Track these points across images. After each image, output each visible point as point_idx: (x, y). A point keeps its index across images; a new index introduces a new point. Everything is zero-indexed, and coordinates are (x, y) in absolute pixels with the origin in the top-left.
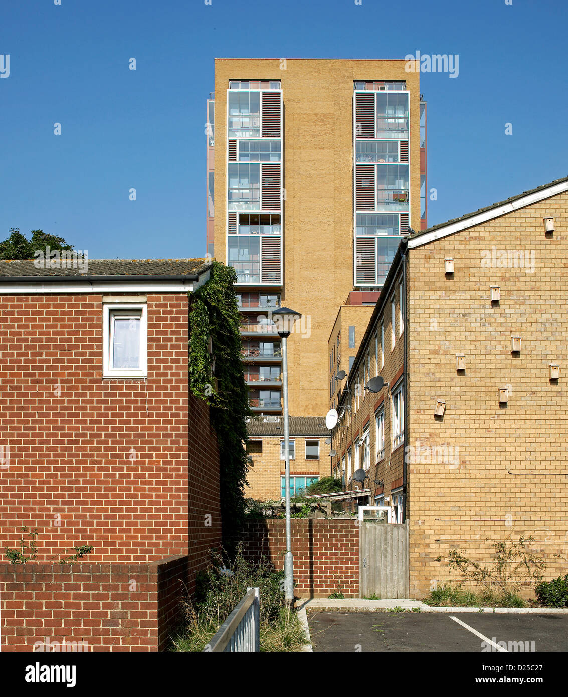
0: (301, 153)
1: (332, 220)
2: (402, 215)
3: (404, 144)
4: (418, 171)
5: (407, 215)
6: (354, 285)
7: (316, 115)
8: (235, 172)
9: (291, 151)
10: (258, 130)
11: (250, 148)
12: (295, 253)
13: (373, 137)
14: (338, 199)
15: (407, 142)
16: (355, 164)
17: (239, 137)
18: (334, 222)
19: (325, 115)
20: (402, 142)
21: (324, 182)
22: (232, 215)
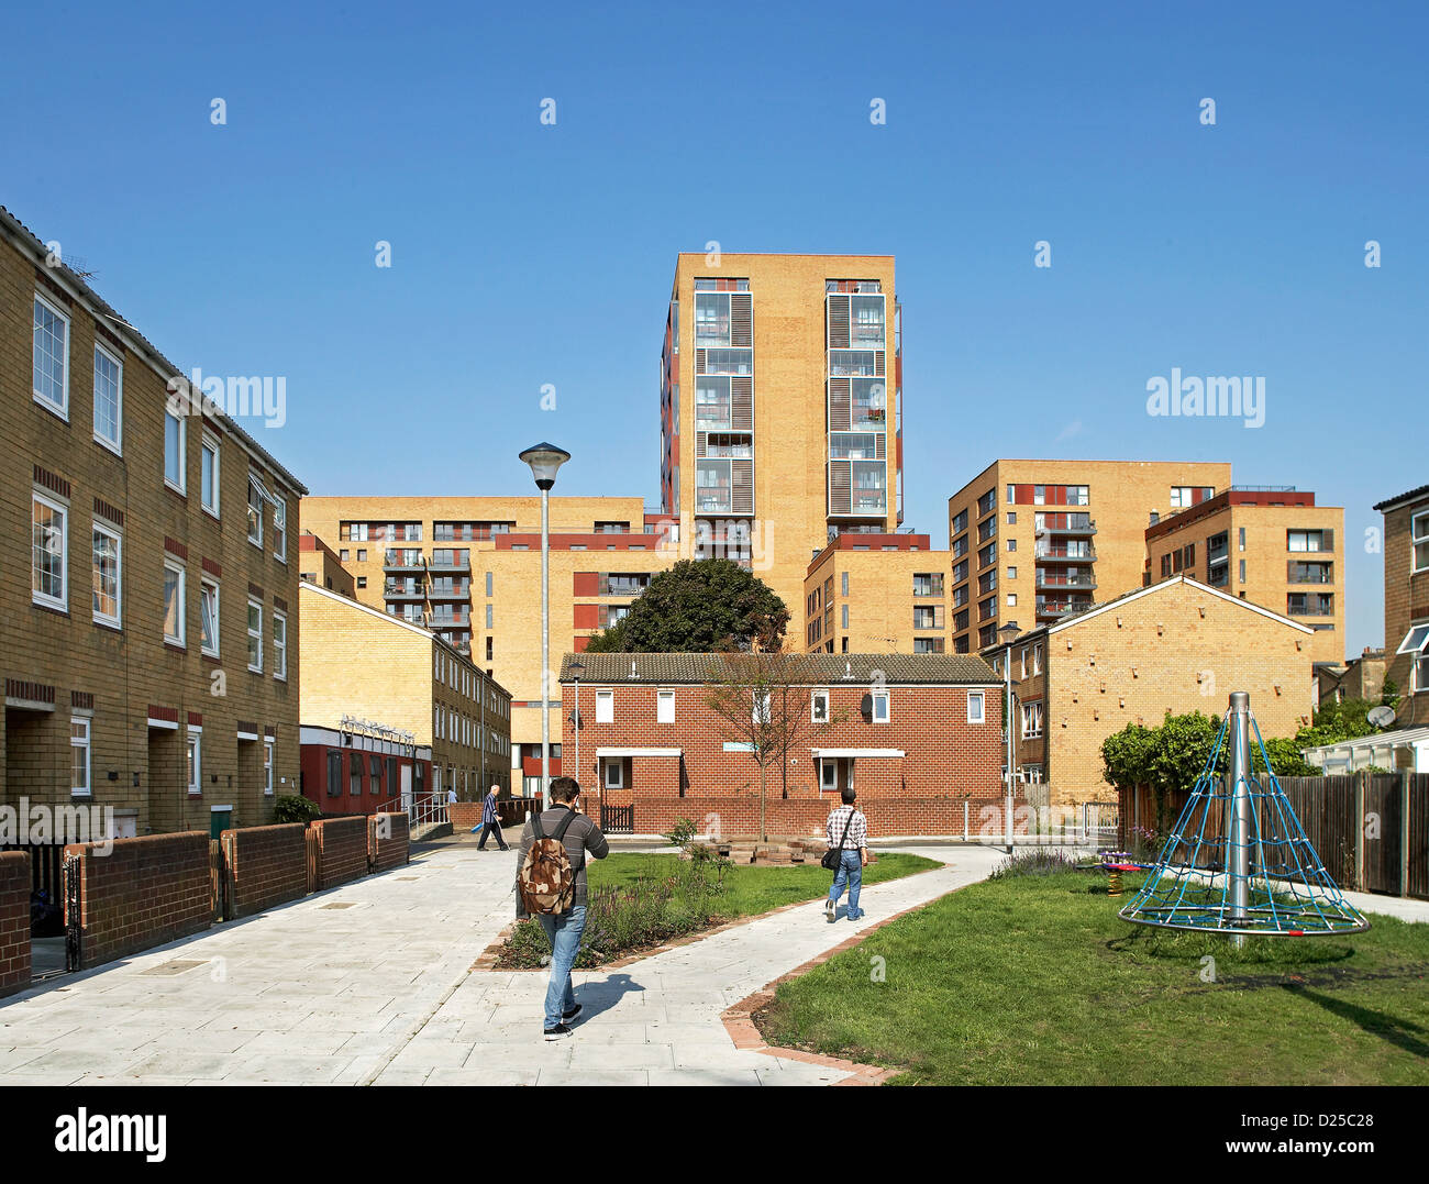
0: (770, 363)
1: (803, 439)
2: (878, 435)
3: (881, 354)
4: (894, 384)
5: (884, 435)
6: (827, 513)
7: (786, 319)
8: (703, 384)
9: (761, 360)
10: (728, 338)
11: (720, 358)
12: (764, 477)
13: (848, 347)
14: (810, 416)
15: (883, 352)
16: (829, 377)
17: (708, 345)
18: (807, 442)
19: (796, 320)
20: (877, 352)
21: (795, 397)
22: (701, 434)
